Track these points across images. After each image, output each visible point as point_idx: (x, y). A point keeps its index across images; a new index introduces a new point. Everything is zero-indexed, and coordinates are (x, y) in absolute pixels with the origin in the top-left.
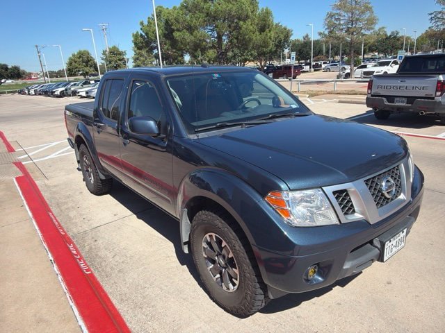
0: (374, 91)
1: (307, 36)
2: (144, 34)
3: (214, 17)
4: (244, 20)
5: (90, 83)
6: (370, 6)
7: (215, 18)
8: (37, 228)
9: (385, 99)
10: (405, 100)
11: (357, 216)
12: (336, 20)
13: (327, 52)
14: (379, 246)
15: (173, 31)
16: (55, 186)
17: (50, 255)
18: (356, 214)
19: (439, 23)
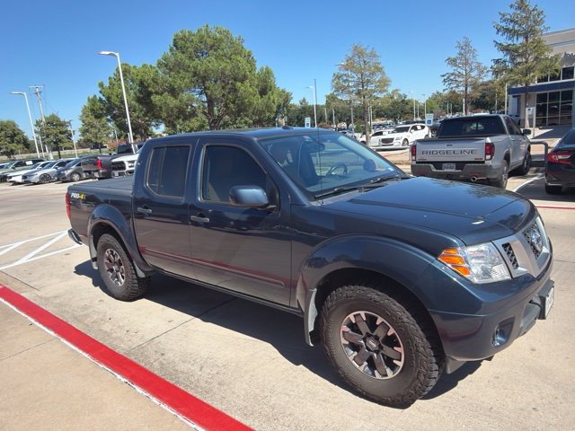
0: (419, 157)
1: (304, 100)
2: (104, 99)
3: (204, 77)
4: (242, 81)
5: (25, 164)
6: (380, 66)
7: (204, 79)
8: (76, 349)
9: (432, 166)
10: (454, 165)
11: (521, 270)
12: (344, 81)
13: (330, 119)
14: (539, 303)
15: (150, 94)
16: (56, 297)
17: (119, 377)
18: (519, 268)
19: (452, 86)
